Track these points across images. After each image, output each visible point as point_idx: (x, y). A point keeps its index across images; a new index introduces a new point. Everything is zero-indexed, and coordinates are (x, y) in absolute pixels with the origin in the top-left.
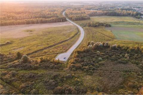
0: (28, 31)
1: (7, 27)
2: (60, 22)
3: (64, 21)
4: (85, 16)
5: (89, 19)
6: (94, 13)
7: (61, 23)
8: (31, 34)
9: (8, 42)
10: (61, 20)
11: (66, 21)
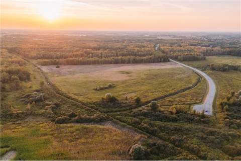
0: (123, 72)
1: (91, 66)
2: (161, 62)
3: (166, 62)
4: (198, 55)
5: (204, 59)
6: (209, 51)
7: (162, 64)
8: (131, 76)
9: (110, 85)
10: (162, 60)
11: (169, 61)
